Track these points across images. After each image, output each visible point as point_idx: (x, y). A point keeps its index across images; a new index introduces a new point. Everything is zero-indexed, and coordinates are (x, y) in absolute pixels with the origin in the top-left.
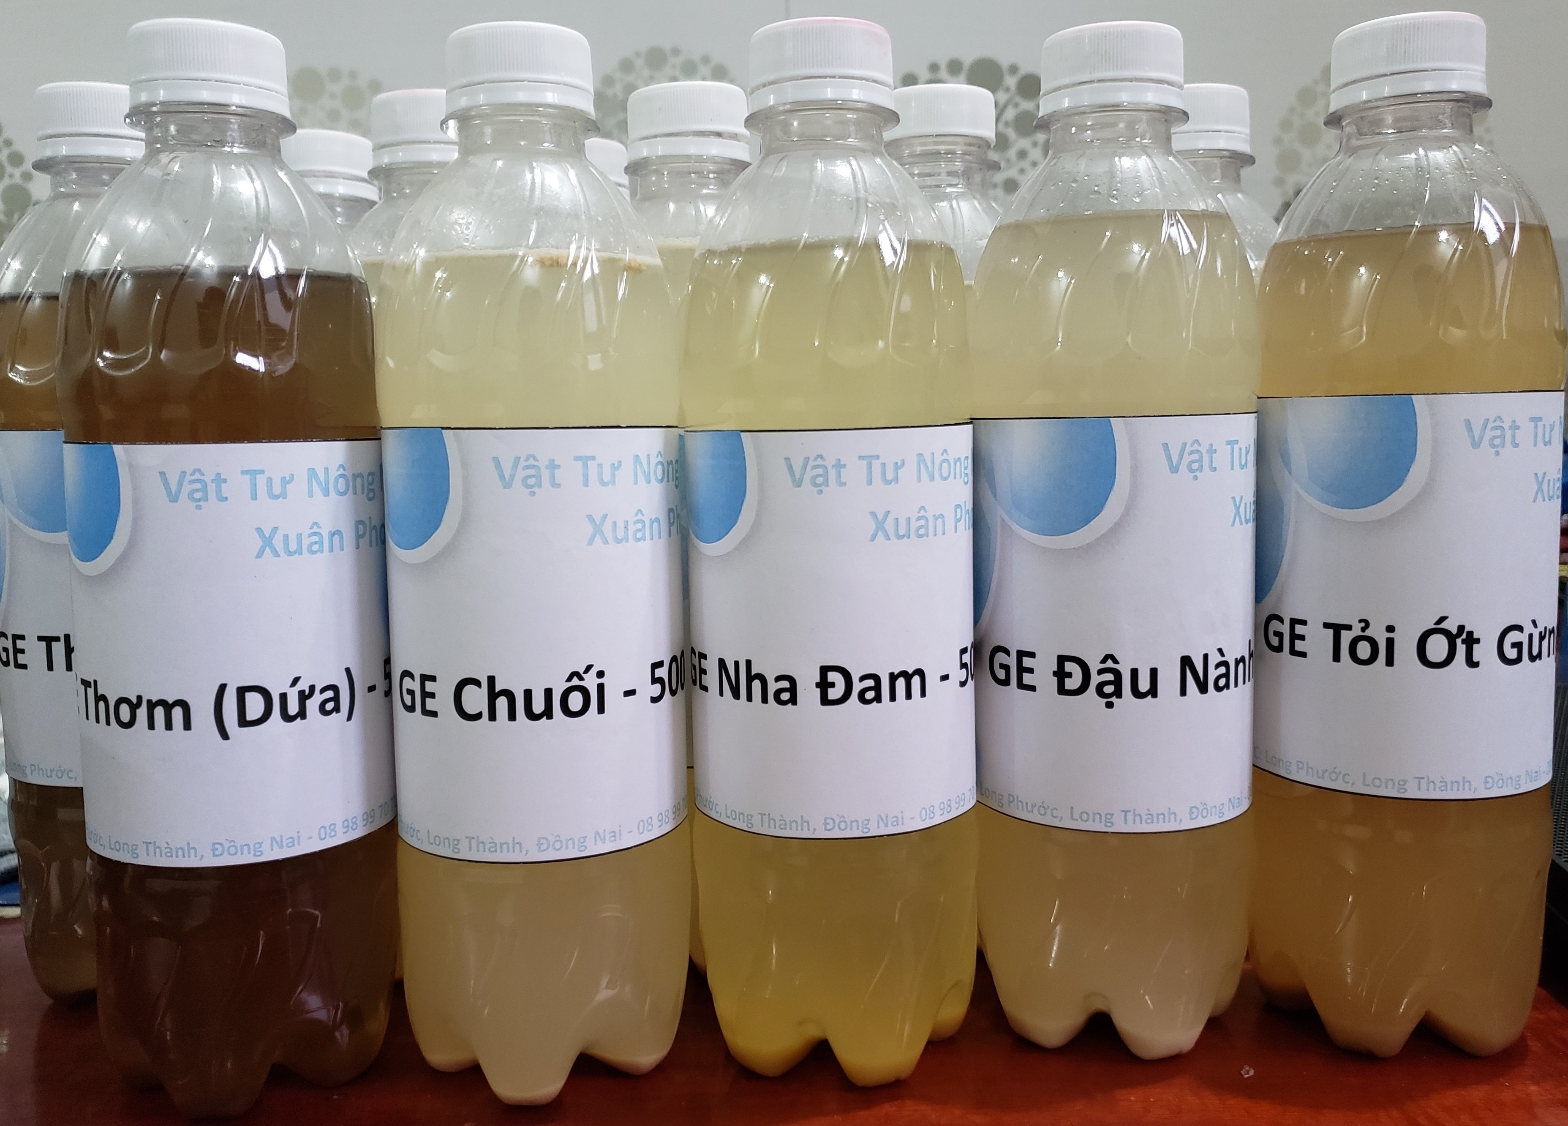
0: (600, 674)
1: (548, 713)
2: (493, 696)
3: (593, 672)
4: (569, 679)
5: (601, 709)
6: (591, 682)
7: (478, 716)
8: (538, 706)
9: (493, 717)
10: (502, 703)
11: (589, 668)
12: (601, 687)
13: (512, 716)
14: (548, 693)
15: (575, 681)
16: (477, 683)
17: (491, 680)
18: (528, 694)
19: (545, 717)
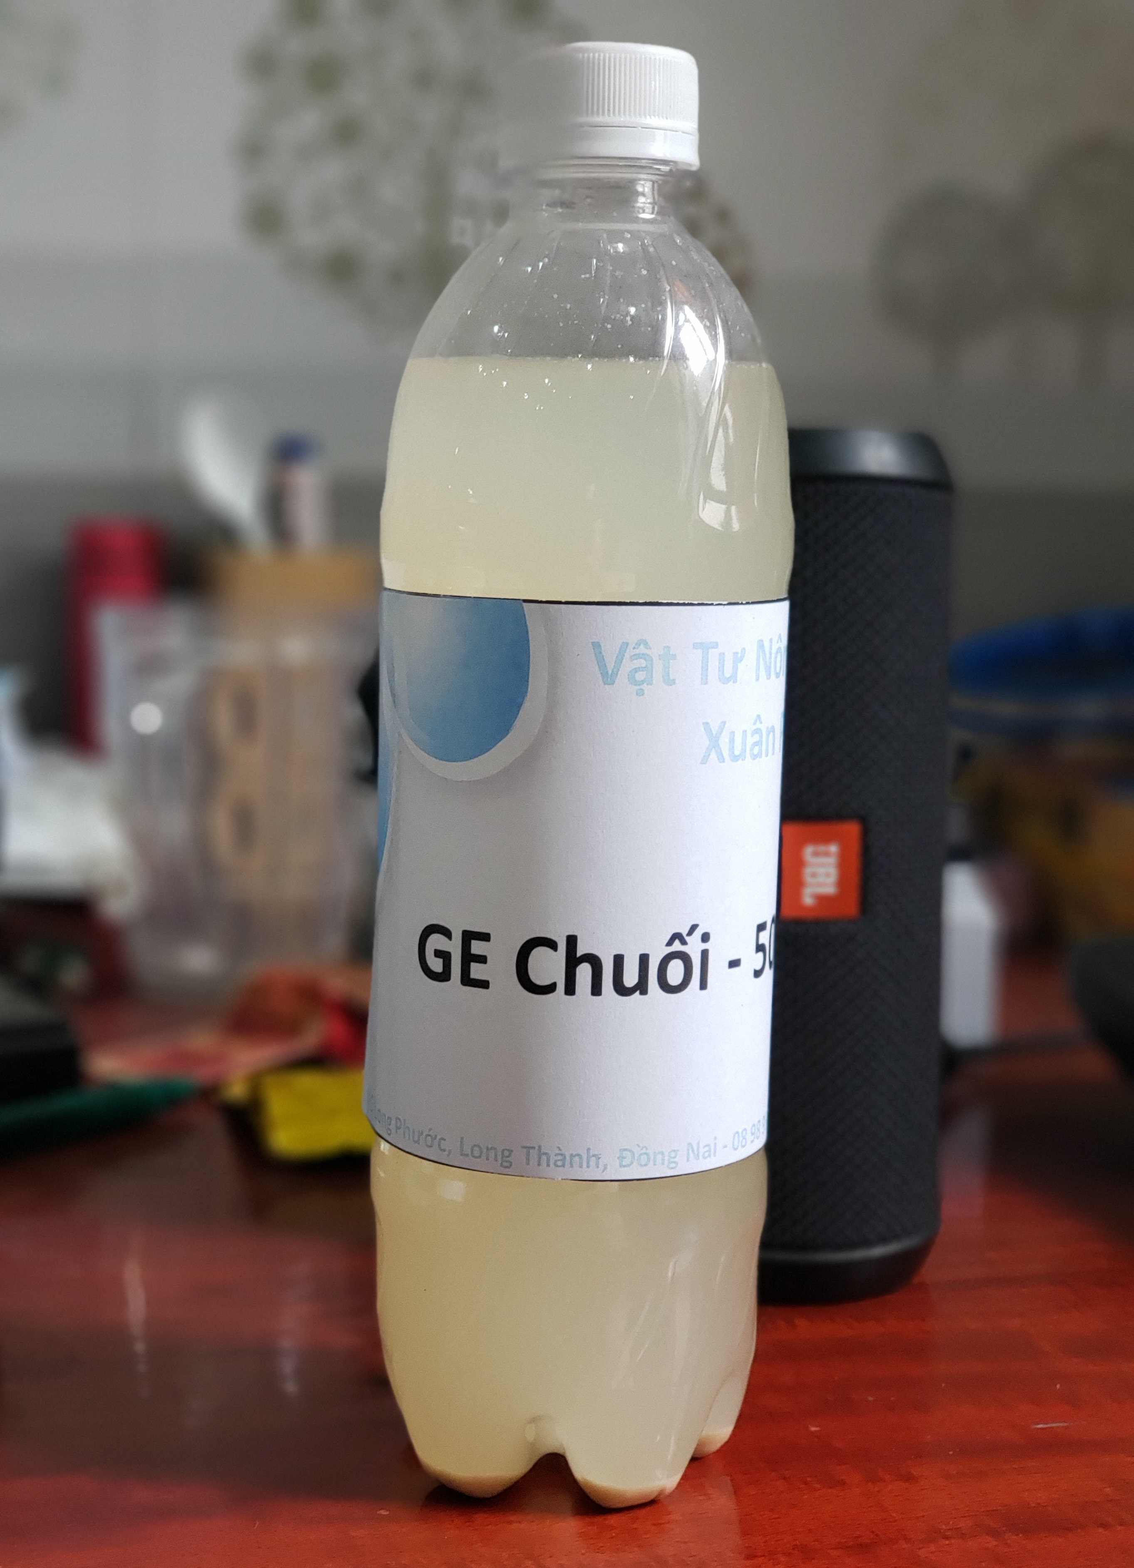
0: (705, 938)
1: (642, 987)
2: (573, 961)
3: (698, 934)
4: (670, 943)
5: (703, 985)
6: (694, 947)
7: (550, 988)
8: (630, 978)
9: (570, 989)
10: (584, 972)
11: (694, 928)
12: (705, 954)
13: (596, 989)
14: (644, 959)
15: (677, 946)
16: (552, 944)
17: (572, 941)
18: (619, 961)
19: (638, 992)
